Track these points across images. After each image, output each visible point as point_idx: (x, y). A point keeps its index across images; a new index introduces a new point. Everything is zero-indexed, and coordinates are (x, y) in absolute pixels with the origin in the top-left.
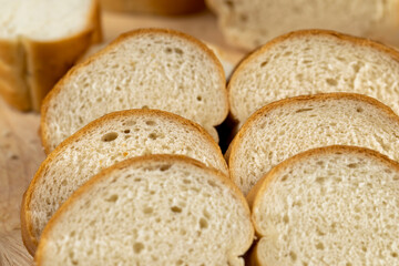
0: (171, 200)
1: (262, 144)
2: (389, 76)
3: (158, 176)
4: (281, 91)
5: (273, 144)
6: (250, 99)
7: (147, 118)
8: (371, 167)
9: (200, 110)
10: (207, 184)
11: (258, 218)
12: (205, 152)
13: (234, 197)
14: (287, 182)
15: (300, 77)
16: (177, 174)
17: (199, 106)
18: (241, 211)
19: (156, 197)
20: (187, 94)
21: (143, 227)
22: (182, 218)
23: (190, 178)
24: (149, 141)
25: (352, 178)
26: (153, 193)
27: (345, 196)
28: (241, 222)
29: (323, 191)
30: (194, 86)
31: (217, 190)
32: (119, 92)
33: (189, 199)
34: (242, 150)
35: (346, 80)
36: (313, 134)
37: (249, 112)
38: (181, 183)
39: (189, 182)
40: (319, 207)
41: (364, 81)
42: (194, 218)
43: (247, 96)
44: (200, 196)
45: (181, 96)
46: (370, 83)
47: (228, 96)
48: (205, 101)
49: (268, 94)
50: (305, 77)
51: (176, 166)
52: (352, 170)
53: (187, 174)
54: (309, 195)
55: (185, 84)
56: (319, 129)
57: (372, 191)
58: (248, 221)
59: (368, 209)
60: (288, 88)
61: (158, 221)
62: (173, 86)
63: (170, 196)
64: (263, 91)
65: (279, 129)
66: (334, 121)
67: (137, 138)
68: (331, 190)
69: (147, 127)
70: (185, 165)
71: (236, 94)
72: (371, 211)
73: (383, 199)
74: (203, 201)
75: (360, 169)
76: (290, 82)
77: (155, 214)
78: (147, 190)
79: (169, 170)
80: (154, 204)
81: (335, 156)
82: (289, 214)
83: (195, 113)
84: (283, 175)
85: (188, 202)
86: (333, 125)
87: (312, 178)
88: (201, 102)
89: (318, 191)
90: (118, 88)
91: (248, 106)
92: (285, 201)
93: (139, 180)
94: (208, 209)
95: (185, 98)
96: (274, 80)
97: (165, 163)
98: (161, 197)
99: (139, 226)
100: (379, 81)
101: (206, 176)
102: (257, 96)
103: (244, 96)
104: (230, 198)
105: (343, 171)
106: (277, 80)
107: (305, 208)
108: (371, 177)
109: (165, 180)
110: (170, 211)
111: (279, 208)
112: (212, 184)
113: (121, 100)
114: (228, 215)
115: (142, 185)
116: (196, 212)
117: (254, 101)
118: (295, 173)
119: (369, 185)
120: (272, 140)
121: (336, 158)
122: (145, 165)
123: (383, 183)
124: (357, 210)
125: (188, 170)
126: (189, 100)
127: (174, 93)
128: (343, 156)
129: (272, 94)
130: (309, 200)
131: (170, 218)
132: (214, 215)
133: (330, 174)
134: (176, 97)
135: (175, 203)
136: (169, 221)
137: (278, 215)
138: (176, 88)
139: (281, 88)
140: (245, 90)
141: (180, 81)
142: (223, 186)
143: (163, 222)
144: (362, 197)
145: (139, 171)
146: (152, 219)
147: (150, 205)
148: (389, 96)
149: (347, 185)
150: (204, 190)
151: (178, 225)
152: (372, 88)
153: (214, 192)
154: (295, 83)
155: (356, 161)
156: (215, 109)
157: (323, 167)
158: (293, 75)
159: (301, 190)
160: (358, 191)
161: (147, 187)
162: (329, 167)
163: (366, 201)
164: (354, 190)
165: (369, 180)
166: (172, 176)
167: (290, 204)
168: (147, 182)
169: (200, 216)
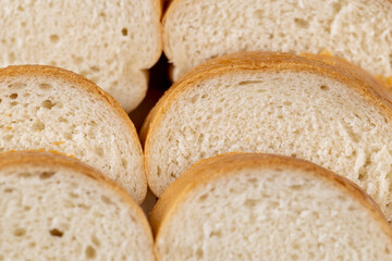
0: (50, 219)
1: (191, 124)
2: (379, 21)
3: (36, 187)
4: (233, 30)
5: (205, 124)
6: (190, 38)
7: (41, 80)
8: (321, 191)
9: (125, 47)
10: (100, 200)
11: (163, 250)
12: (114, 130)
13: (133, 219)
14: (207, 203)
15: (259, 13)
16: (61, 185)
17: (124, 42)
18: (141, 240)
19: (31, 215)
20: (108, 24)
21: (12, 254)
22: (63, 244)
23: (78, 191)
24: (42, 111)
25: (294, 203)
26: (28, 208)
27: (281, 227)
28: (140, 254)
29: (253, 218)
30: (119, 14)
31: (113, 208)
32: (22, 14)
33: (74, 219)
34: (163, 131)
35: (322, 22)
36: (259, 115)
37: (189, 56)
38: (66, 196)
39: (76, 196)
40: (246, 238)
41: (345, 25)
42: (79, 245)
43: (188, 34)
44: (90, 215)
45: (101, 27)
46: (352, 28)
47: (162, 32)
48: (132, 37)
49: (215, 33)
50: (266, 14)
51: (61, 174)
52: (295, 193)
53: (75, 185)
54: (234, 222)
55: (106, 12)
56: (268, 109)
57: (318, 222)
58: (149, 253)
59: (310, 246)
60: (242, 26)
61: (33, 245)
62: (91, 13)
63: (50, 214)
64: (209, 29)
65: (214, 106)
66: (289, 100)
67: (26, 105)
68: (264, 217)
69: (40, 92)
70: (73, 173)
71: (173, 30)
72: (314, 250)
73: (331, 235)
74: (93, 223)
75: (305, 192)
76: (245, 20)
77: (29, 238)
78: (19, 205)
79: (51, 179)
80: (28, 223)
81: (274, 173)
82: (204, 248)
83: (118, 51)
84: (201, 194)
85: (72, 223)
86: (288, 104)
87: (240, 199)
88: (127, 38)
89: (246, 218)
90: (20, 8)
91: (187, 48)
92: (201, 229)
93: (9, 191)
94: (99, 235)
95: (107, 29)
96: (225, 16)
97: (47, 170)
98: (39, 214)
99: (7, 251)
100: (364, 27)
101: (99, 190)
102: (200, 34)
103: (183, 34)
104: (129, 220)
105: (282, 194)
106: (229, 15)
107: (225, 240)
108: (319, 204)
109: (44, 192)
110: (48, 235)
111: (190, 238)
112: (107, 200)
113: (24, 24)
114: (124, 244)
115: (15, 197)
116: (82, 237)
117: (196, 40)
118: (217, 192)
119: (316, 214)
120: (204, 119)
121: (275, 176)
122: (20, 170)
123: (334, 213)
124: (296, 247)
125: (76, 180)
126: (111, 32)
127: (93, 21)
128: (284, 174)
129: (220, 34)
130: (233, 229)
131: (48, 244)
132: (105, 243)
133: (265, 196)
134: (94, 27)
135: (55, 224)
136: (46, 248)
137: (190, 248)
138: (95, 15)
139: (233, 26)
140: (185, 26)
141: (101, 6)
142: (120, 205)
143: (38, 248)
144: (305, 229)
145: (12, 177)
146: (24, 242)
147: (22, 226)
148: (376, 47)
149: (286, 212)
150: (95, 208)
151: (57, 254)
152: (355, 35)
153: (108, 210)
154: (252, 22)
155: (301, 182)
156: (144, 48)
157: (256, 186)
158: (250, 11)
159: (223, 216)
160: (299, 222)
161: (21, 200)
162: (265, 187)
163: (308, 235)
164: (294, 220)
165: (316, 208)
166: (54, 187)
167: (207, 232)
168: (21, 195)
169: (87, 242)
